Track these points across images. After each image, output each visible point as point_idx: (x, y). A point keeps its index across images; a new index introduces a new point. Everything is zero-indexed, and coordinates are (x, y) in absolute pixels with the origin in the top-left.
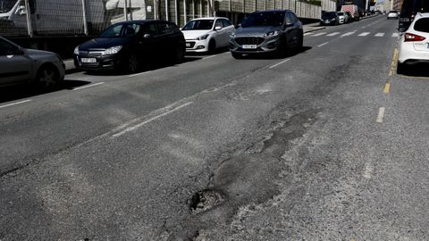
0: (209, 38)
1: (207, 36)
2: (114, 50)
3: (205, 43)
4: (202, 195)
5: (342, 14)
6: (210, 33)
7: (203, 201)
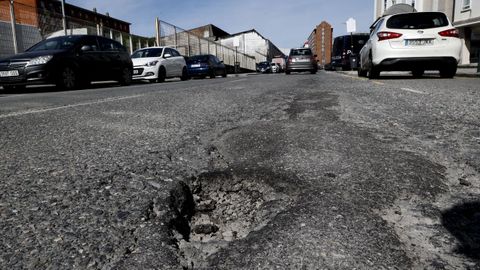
0: (158, 65)
1: (156, 62)
2: (42, 60)
3: (155, 69)
4: (199, 190)
5: (274, 64)
6: (160, 60)
7: (208, 210)
